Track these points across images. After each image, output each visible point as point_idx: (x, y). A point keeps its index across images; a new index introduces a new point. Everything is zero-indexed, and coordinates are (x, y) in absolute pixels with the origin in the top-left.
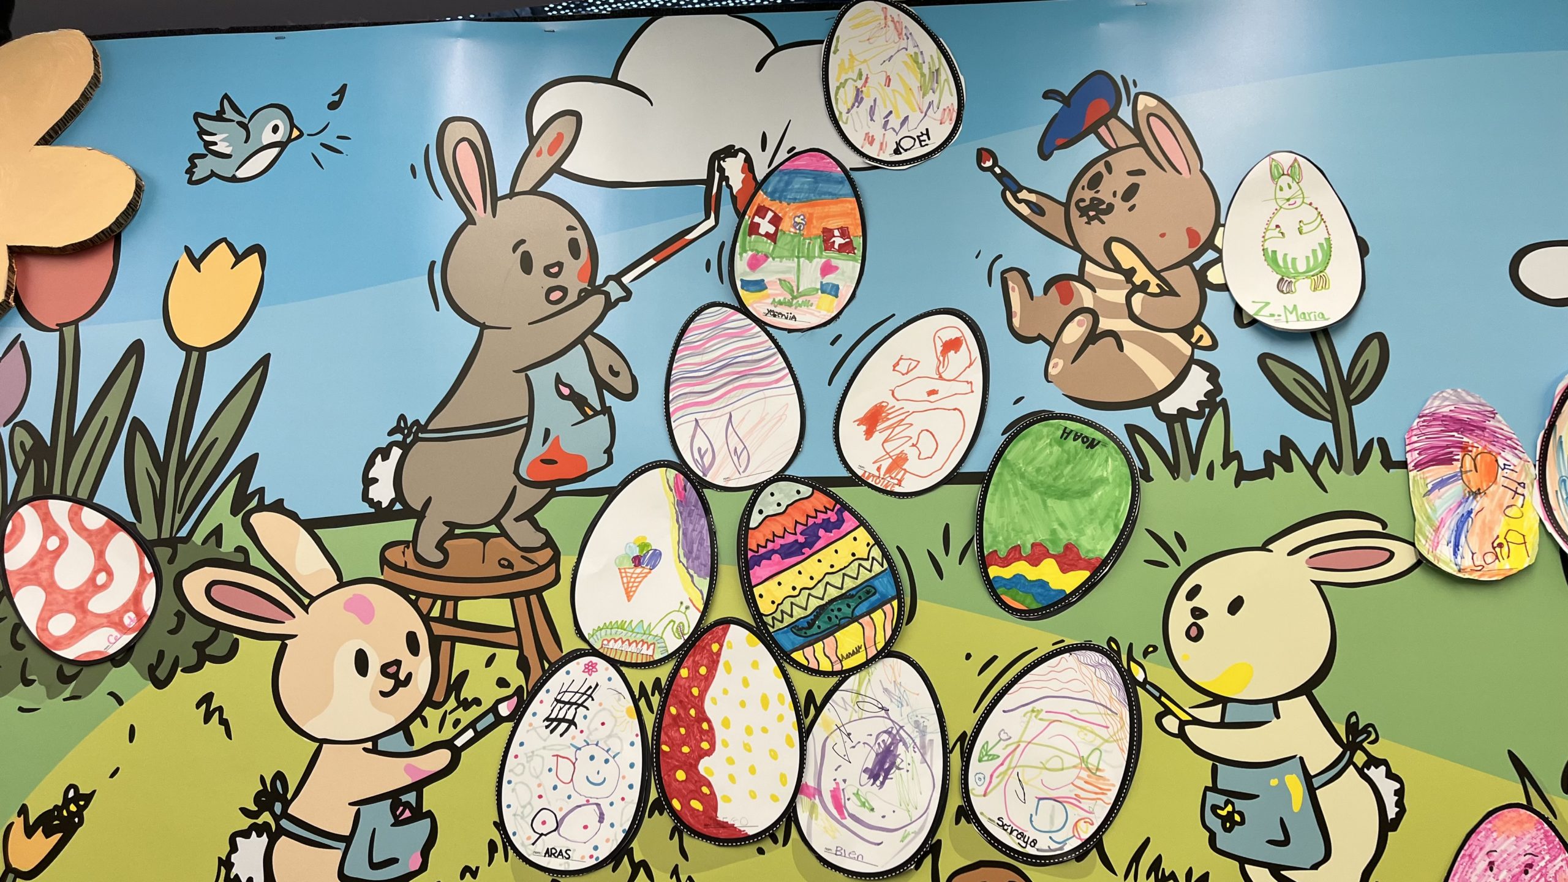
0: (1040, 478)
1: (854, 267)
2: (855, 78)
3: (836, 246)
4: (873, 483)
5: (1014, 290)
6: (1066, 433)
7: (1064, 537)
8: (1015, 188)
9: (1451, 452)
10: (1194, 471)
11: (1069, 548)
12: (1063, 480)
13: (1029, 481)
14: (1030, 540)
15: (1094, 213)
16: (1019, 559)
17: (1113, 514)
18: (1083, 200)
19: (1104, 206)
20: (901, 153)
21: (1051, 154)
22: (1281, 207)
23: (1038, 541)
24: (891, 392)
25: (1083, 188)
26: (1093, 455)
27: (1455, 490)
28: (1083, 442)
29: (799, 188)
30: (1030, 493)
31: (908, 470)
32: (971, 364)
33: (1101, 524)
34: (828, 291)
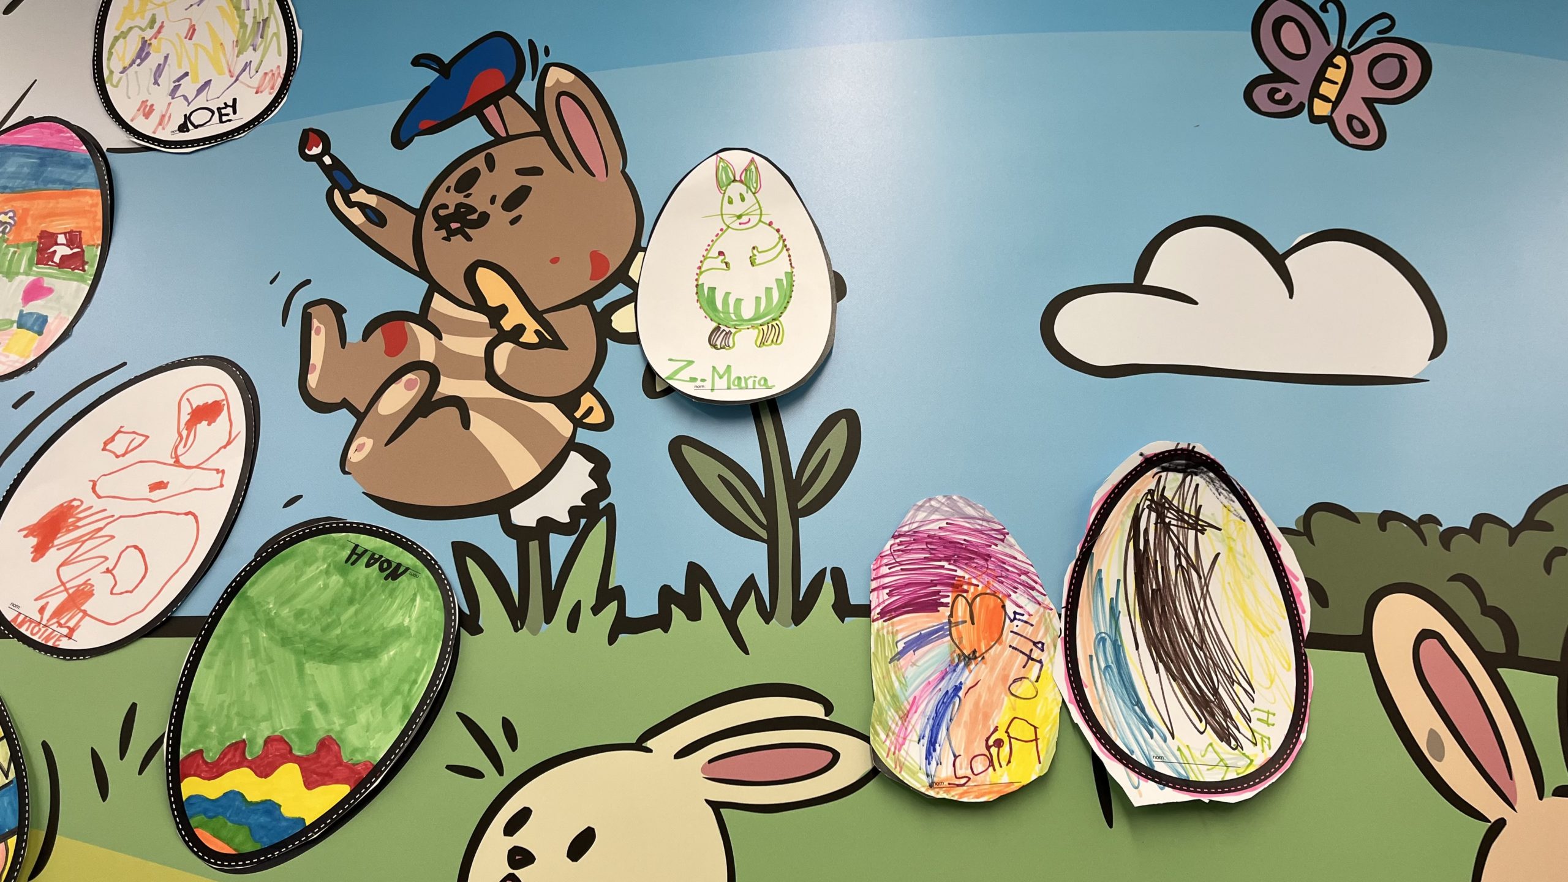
0: (301, 627)
1: (78, 291)
2: (143, 27)
3: (57, 259)
4: (28, 634)
5: (318, 332)
6: (356, 555)
7: (321, 726)
8: (347, 185)
9: (938, 592)
10: (549, 618)
11: (327, 745)
12: (338, 631)
13: (280, 631)
14: (265, 731)
15: (458, 225)
16: (238, 766)
17: (406, 687)
18: (445, 206)
19: (475, 216)
20: (188, 130)
21: (410, 140)
22: (728, 227)
23: (277, 733)
24: (92, 483)
25: (448, 190)
26: (393, 590)
27: (939, 652)
28: (381, 569)
29: (13, 173)
30: (278, 652)
31: (89, 612)
32: (229, 443)
33: (384, 704)
34: (29, 324)
